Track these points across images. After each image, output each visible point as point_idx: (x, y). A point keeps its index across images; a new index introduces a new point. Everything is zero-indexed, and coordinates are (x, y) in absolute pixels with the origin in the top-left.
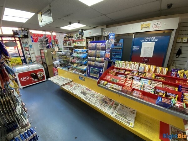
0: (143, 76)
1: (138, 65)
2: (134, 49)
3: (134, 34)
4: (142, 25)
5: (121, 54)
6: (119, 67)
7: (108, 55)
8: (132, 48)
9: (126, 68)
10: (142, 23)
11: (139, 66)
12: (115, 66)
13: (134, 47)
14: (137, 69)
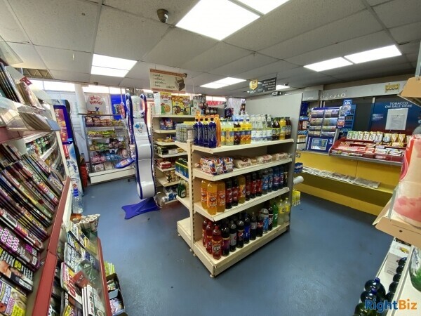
0: (389, 146)
1: (381, 135)
2: (374, 119)
3: (374, 98)
4: (387, 86)
5: (352, 126)
6: (353, 139)
7: (342, 122)
8: (371, 117)
9: (365, 139)
10: (387, 84)
11: (383, 136)
12: (348, 138)
13: (374, 115)
14: (380, 139)
